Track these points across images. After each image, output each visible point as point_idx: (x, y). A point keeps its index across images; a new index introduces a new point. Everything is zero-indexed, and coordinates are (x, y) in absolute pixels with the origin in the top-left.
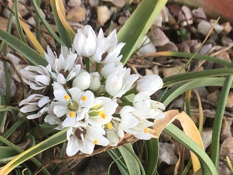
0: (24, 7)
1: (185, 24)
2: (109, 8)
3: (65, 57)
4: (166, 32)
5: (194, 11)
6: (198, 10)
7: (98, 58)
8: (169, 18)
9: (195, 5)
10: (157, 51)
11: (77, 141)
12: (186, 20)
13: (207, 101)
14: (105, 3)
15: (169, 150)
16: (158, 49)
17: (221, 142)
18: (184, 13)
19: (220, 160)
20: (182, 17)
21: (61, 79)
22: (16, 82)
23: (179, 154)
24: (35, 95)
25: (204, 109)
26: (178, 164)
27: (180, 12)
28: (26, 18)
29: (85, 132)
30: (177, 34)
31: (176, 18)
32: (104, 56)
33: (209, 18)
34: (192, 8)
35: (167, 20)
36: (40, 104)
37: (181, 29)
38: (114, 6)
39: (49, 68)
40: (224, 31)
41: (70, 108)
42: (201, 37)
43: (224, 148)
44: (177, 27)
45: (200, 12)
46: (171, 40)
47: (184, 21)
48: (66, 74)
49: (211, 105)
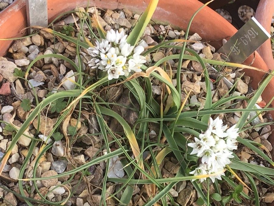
0: (85, 31)
1: (162, 33)
2: (124, 29)
3: (104, 43)
4: (153, 38)
5: (165, 27)
6: (168, 26)
7: (117, 42)
8: (154, 31)
9: (166, 24)
10: (149, 46)
11: (112, 74)
12: (162, 31)
13: (174, 66)
14: (122, 27)
15: (158, 88)
16: (149, 45)
17: (181, 83)
18: (160, 28)
19: (182, 91)
20: (160, 30)
21: (103, 51)
22: (85, 64)
23: (162, 90)
24: (93, 59)
25: (172, 69)
26: (162, 94)
27: (159, 28)
28: (88, 35)
29: (114, 70)
30: (158, 38)
31: (158, 31)
32: (119, 41)
33: (173, 30)
34: (164, 26)
35: (153, 32)
36: (96, 62)
37: (160, 35)
38: (126, 28)
39: (98, 47)
40: (181, 35)
41: (107, 61)
42: (170, 39)
43: (183, 86)
44: (158, 35)
45: (169, 27)
46: (155, 41)
47: (161, 32)
48: (105, 49)
49: (176, 67)
